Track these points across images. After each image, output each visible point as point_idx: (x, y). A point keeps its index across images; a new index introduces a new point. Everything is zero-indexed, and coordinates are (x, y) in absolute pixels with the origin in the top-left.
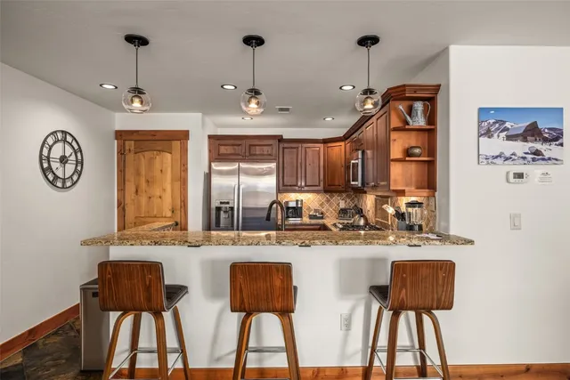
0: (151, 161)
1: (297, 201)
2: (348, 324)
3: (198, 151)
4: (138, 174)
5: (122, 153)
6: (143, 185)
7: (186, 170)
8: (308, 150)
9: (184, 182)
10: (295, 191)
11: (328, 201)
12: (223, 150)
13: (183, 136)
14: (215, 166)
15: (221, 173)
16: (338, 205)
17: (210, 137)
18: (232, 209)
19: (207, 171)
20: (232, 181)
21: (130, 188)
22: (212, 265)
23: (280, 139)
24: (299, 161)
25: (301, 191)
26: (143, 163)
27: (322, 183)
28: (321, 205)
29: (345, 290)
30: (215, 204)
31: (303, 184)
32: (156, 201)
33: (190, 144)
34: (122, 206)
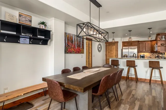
0: (111, 47)
1: (143, 55)
2: (147, 72)
3: (120, 45)
4: (109, 49)
5: (106, 46)
6: (110, 51)
7: (118, 49)
8: (146, 43)
9: (117, 51)
10: (143, 52)
11: (152, 55)
12: (125, 44)
13: (117, 42)
14: (124, 47)
15: (125, 49)
16: (156, 56)
17: (122, 42)
18: (127, 56)
19: (122, 48)
20: (127, 50)
21: (108, 52)
22: (124, 62)
23: (139, 41)
24: (144, 46)
25: (144, 52)
26: (110, 47)
27: (150, 51)
28: (151, 56)
29: (145, 67)
30: (123, 55)
31: (145, 51)
32: (112, 54)
33: (119, 44)
34: (106, 55)
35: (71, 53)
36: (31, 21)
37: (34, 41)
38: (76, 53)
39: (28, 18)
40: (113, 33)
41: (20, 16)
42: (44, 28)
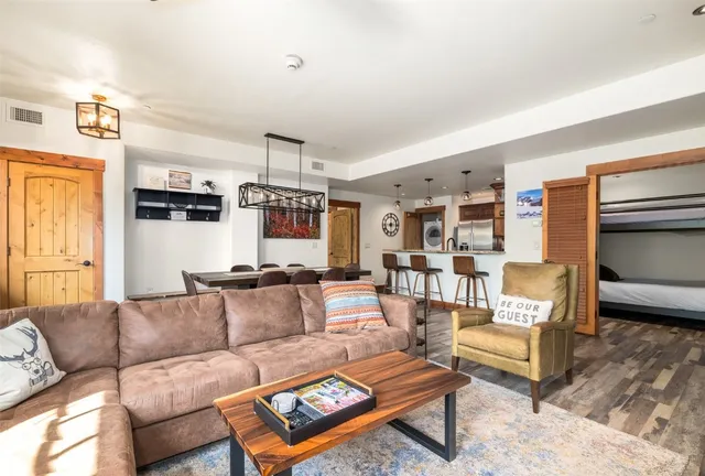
3: (452, 217)
13: (442, 208)
14: (462, 223)
15: (464, 226)
17: (459, 207)
19: (456, 226)
20: (467, 232)
35: (279, 236)
36: (189, 182)
37: (195, 216)
38: (294, 237)
39: (185, 177)
40: (398, 186)
41: (171, 176)
42: (209, 191)
